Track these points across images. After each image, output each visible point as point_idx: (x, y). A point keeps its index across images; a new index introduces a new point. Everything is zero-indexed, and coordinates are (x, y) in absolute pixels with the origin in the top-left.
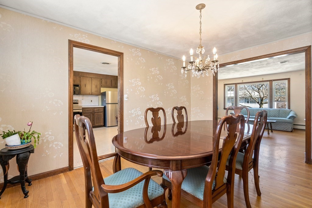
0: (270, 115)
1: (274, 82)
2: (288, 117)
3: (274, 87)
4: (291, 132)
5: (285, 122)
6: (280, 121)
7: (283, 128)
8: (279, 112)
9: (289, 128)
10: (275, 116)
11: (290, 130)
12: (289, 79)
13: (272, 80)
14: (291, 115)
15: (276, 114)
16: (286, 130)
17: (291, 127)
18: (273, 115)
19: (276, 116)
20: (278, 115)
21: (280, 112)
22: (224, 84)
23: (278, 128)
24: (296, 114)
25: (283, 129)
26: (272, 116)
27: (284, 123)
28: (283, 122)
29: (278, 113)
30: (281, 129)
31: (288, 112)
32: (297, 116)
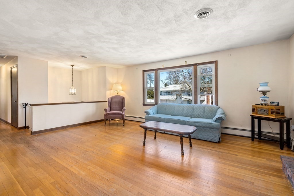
0: (194, 113)
1: (199, 67)
2: (215, 118)
3: (199, 74)
4: (219, 142)
5: (211, 128)
6: (204, 125)
7: (208, 137)
8: (204, 110)
9: (216, 137)
10: (199, 115)
11: (216, 139)
12: (215, 62)
13: (196, 64)
14: (218, 115)
15: (201, 112)
16: (212, 139)
17: (217, 136)
18: (197, 114)
19: (201, 115)
20: (202, 114)
21: (206, 110)
22: (143, 71)
23: (201, 136)
24: (224, 114)
25: (208, 139)
26: (195, 115)
27: (209, 129)
28: (207, 127)
29: (202, 111)
30: (205, 138)
31: (215, 110)
32: (226, 116)
